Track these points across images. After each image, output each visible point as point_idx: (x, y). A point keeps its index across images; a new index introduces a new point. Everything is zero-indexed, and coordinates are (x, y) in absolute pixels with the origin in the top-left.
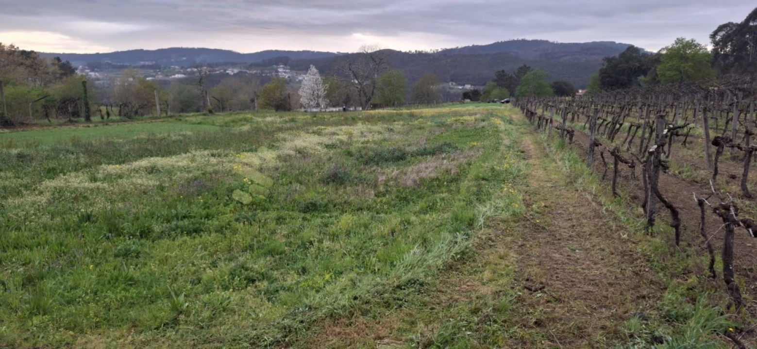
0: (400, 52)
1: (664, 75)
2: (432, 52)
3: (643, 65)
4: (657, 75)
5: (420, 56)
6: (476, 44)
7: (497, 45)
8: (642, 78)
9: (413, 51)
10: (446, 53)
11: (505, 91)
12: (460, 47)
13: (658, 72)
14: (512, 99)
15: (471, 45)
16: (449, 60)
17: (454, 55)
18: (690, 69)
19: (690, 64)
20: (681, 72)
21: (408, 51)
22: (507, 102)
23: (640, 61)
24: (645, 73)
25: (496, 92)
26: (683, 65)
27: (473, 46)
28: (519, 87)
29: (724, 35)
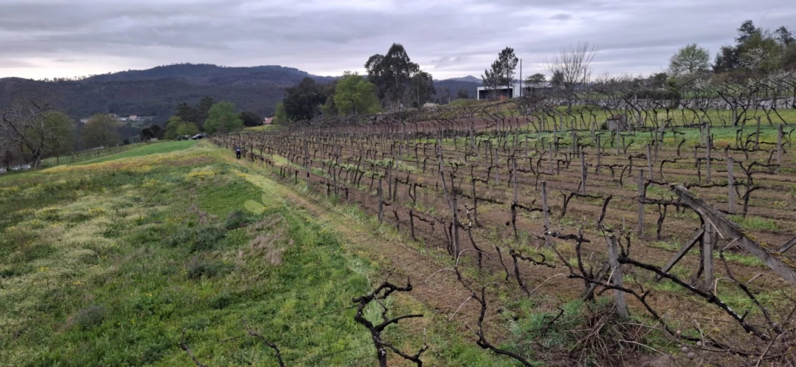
0: (32, 80)
1: (340, 104)
2: (77, 79)
3: (319, 94)
4: (334, 104)
5: (61, 84)
6: (133, 69)
7: (158, 70)
8: (321, 106)
9: (51, 79)
10: (97, 80)
11: (192, 125)
12: (113, 72)
13: (335, 102)
14: (204, 134)
15: (127, 70)
16: (103, 88)
17: (109, 83)
18: (360, 99)
19: (359, 93)
20: (352, 100)
21: (42, 79)
22: (200, 138)
23: (316, 91)
24: (323, 101)
25: (182, 127)
26: (353, 95)
27: (130, 71)
28: (207, 120)
29: (374, 65)
